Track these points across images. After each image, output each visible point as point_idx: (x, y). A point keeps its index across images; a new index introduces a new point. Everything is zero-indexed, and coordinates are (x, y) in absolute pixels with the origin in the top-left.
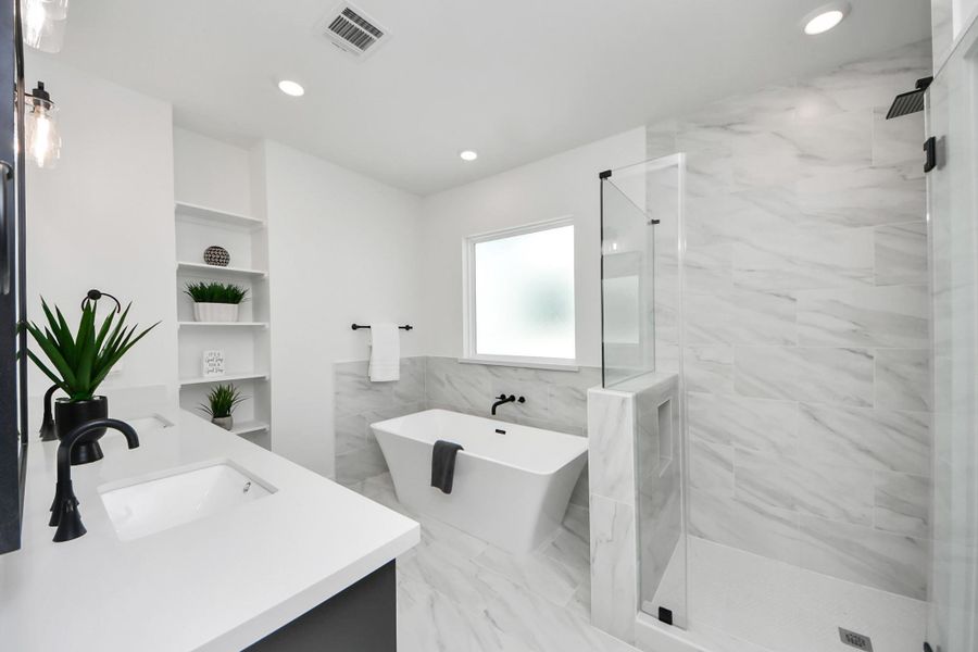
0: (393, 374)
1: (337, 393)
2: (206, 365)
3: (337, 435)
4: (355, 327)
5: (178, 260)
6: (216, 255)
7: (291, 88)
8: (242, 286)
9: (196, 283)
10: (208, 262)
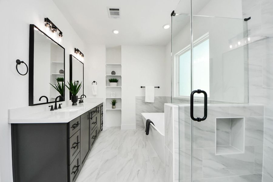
0: (152, 101)
1: (136, 104)
2: (111, 95)
3: (136, 114)
4: (141, 87)
5: (106, 74)
6: (113, 73)
7: (116, 32)
8: (118, 79)
9: (110, 79)
10: (112, 74)
